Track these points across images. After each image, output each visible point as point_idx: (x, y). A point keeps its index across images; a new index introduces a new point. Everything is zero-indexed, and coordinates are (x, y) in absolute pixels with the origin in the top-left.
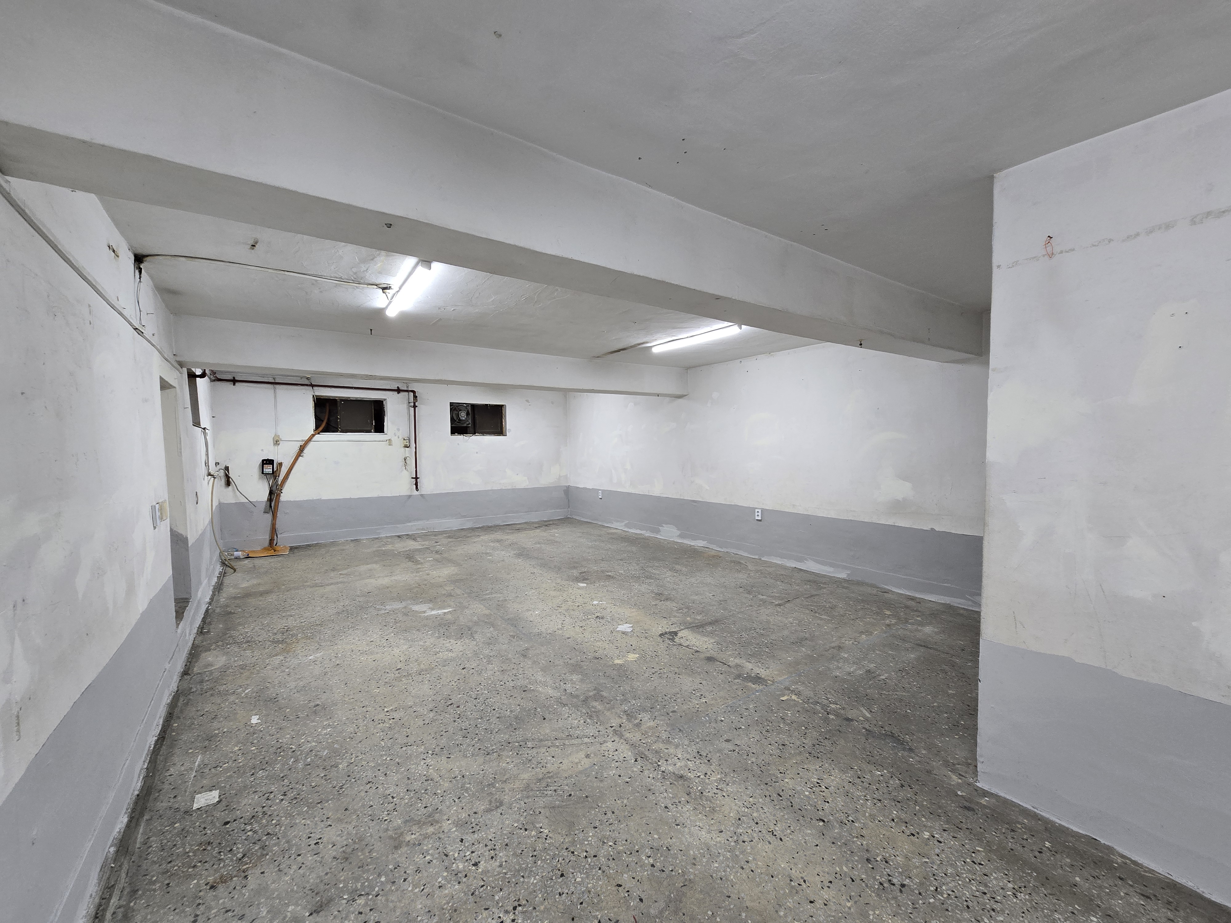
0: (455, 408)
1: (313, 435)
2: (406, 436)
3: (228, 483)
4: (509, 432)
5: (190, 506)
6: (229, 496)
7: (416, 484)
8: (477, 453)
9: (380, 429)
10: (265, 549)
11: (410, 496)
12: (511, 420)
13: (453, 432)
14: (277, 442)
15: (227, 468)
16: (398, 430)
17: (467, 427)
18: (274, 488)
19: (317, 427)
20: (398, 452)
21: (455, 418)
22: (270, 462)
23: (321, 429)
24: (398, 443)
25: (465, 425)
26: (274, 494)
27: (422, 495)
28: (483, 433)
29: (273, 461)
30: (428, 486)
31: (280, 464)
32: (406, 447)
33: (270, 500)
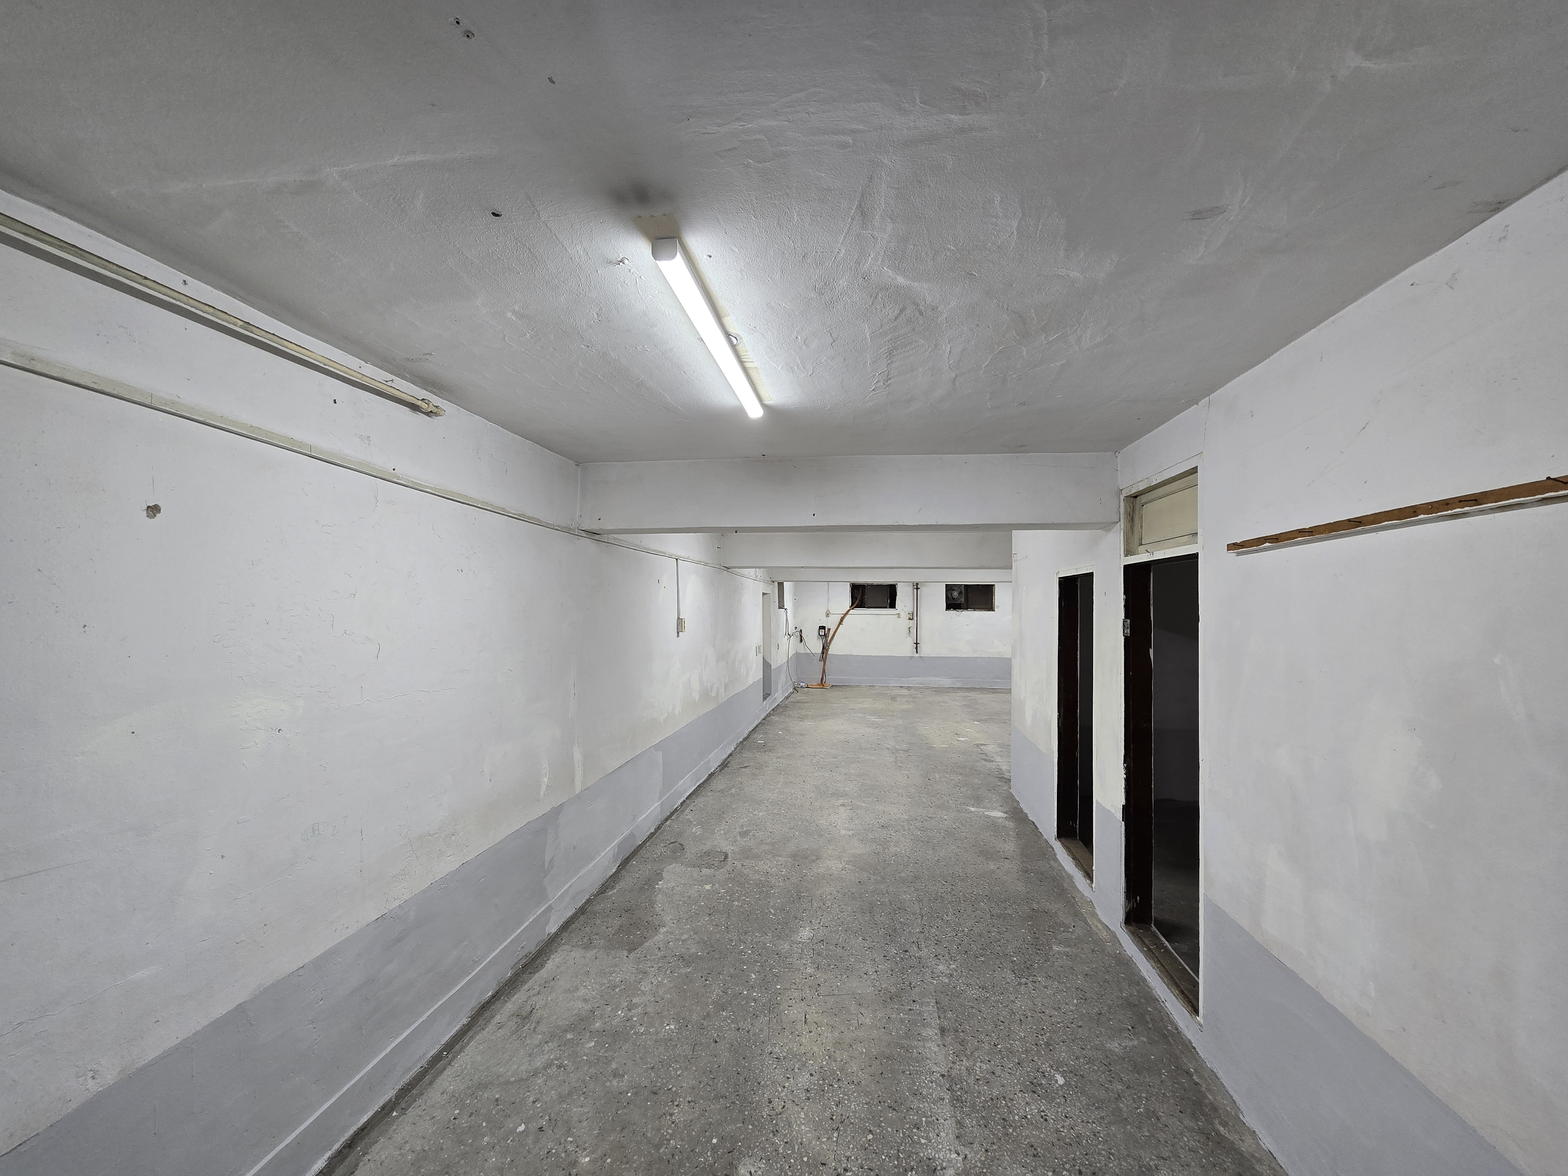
0: (949, 588)
1: (849, 610)
2: (911, 610)
3: (801, 641)
4: (997, 608)
5: (774, 650)
6: (801, 649)
7: (917, 648)
8: (967, 625)
9: (893, 605)
10: (819, 685)
11: (912, 657)
12: (1000, 597)
13: (948, 608)
14: (827, 615)
15: (801, 631)
16: (905, 606)
17: (960, 604)
18: (825, 645)
19: (852, 604)
20: (905, 622)
21: (949, 596)
22: (823, 628)
23: (855, 605)
24: (904, 616)
25: (959, 602)
26: (825, 649)
27: (921, 657)
28: (975, 609)
29: (825, 627)
30: (926, 650)
31: (829, 630)
32: (910, 619)
33: (823, 653)
